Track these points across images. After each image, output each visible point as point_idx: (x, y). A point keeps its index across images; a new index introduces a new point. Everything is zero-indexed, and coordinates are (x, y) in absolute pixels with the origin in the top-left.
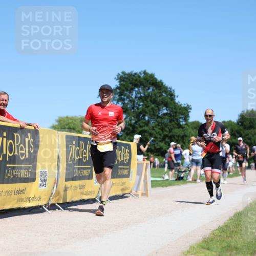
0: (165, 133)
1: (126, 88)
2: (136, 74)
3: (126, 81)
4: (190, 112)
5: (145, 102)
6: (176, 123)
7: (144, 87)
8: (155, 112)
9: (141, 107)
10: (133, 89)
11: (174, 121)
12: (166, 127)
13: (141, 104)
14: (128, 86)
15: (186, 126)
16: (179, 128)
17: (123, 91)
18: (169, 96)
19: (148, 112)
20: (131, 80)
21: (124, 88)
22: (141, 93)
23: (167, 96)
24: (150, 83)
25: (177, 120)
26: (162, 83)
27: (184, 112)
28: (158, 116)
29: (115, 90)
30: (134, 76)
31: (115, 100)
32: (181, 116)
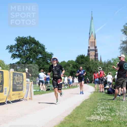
0: (40, 67)
1: (20, 45)
2: (25, 38)
3: (20, 42)
4: (53, 56)
5: (30, 52)
6: (46, 62)
7: (30, 44)
8: (35, 56)
9: (28, 54)
10: (24, 45)
11: (45, 61)
12: (41, 64)
13: (28, 52)
14: (21, 44)
15: (51, 63)
16: (47, 64)
17: (19, 46)
18: (42, 49)
19: (32, 56)
20: (23, 41)
21: (19, 45)
22: (28, 47)
23: (41, 48)
24: (32, 42)
25: (46, 60)
26: (39, 42)
27: (49, 56)
28: (37, 58)
29: (14, 46)
30: (24, 39)
31: (15, 51)
32: (48, 58)
